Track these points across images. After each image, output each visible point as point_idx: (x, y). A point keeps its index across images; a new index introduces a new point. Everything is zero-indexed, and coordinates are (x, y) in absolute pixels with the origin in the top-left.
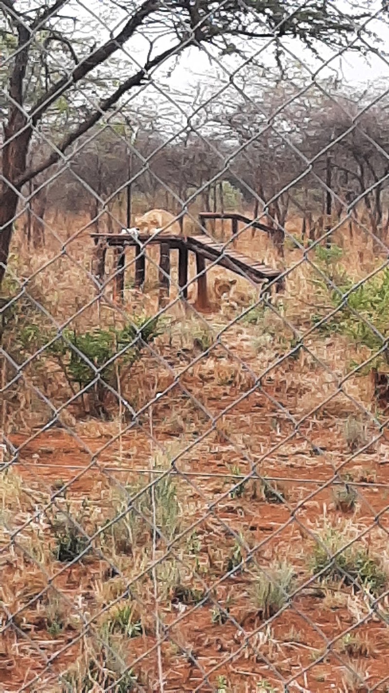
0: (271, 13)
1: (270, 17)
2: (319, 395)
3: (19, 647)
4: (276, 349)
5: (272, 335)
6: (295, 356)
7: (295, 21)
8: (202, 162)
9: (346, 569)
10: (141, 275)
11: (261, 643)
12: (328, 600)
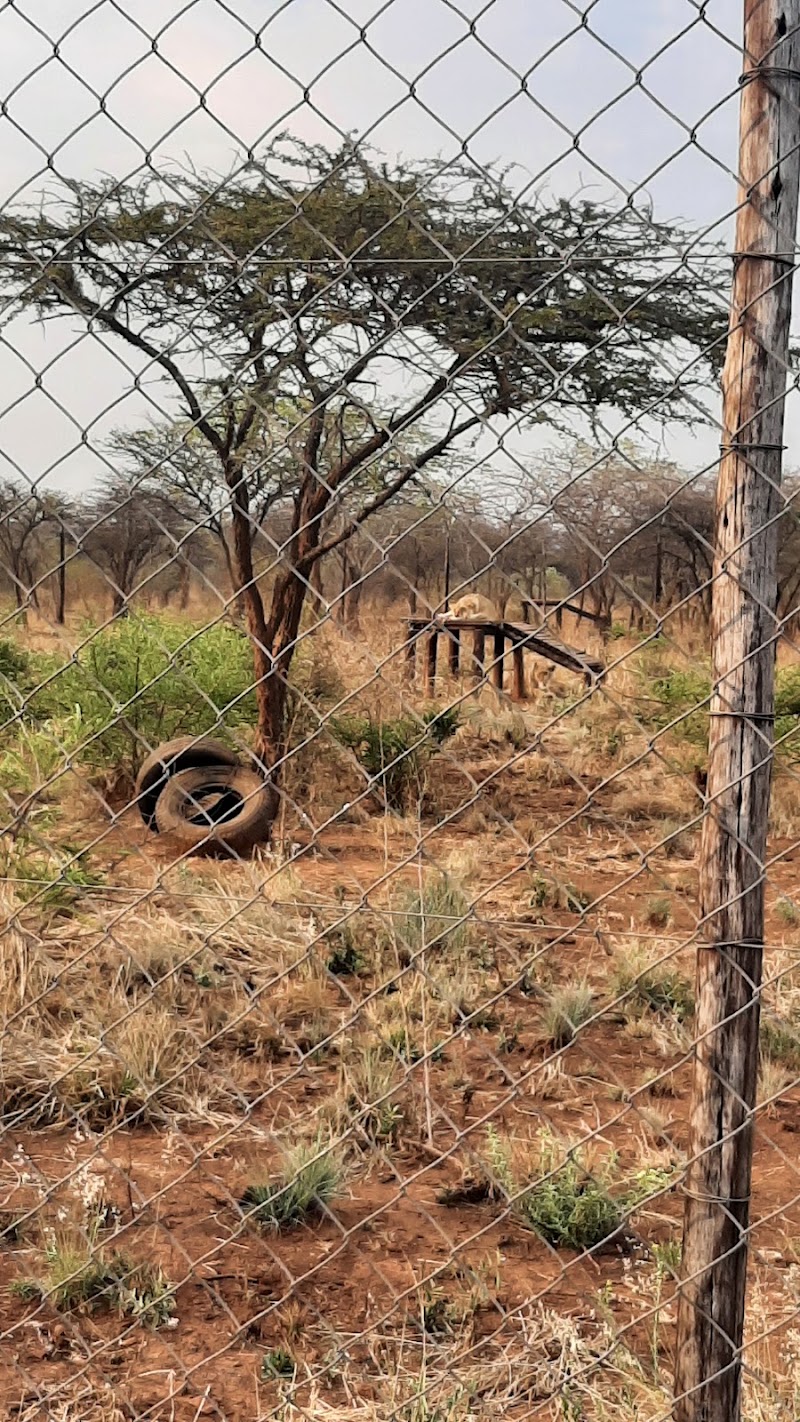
0: (587, 379)
1: (585, 383)
2: (636, 794)
3: (274, 1073)
4: (592, 743)
5: (590, 728)
6: (613, 752)
7: (613, 387)
8: (527, 546)
9: (651, 992)
10: (454, 663)
11: (550, 1078)
12: (631, 1027)
